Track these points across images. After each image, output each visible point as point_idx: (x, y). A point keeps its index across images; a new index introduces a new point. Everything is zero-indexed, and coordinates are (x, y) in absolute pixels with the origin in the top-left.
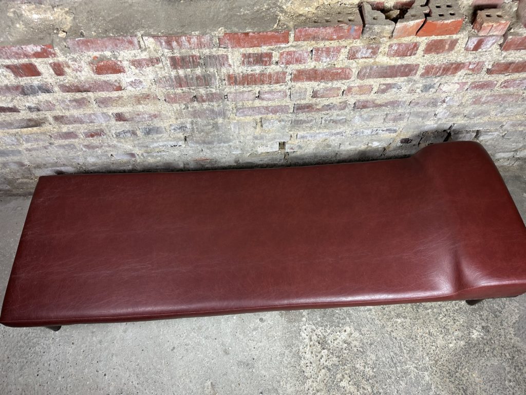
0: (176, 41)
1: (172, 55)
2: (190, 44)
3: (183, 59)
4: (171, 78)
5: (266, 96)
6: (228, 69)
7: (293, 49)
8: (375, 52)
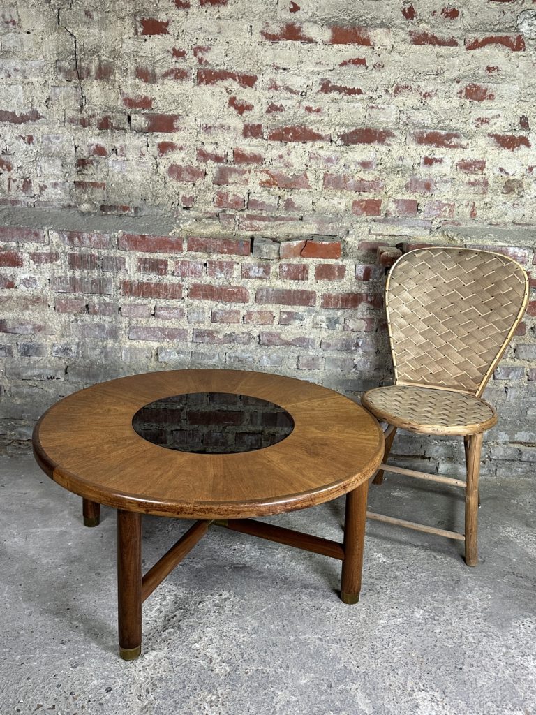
0: (79, 238)
1: (71, 252)
2: (90, 241)
3: (81, 257)
5: (162, 312)
6: (125, 276)
7: (187, 259)
8: (267, 272)
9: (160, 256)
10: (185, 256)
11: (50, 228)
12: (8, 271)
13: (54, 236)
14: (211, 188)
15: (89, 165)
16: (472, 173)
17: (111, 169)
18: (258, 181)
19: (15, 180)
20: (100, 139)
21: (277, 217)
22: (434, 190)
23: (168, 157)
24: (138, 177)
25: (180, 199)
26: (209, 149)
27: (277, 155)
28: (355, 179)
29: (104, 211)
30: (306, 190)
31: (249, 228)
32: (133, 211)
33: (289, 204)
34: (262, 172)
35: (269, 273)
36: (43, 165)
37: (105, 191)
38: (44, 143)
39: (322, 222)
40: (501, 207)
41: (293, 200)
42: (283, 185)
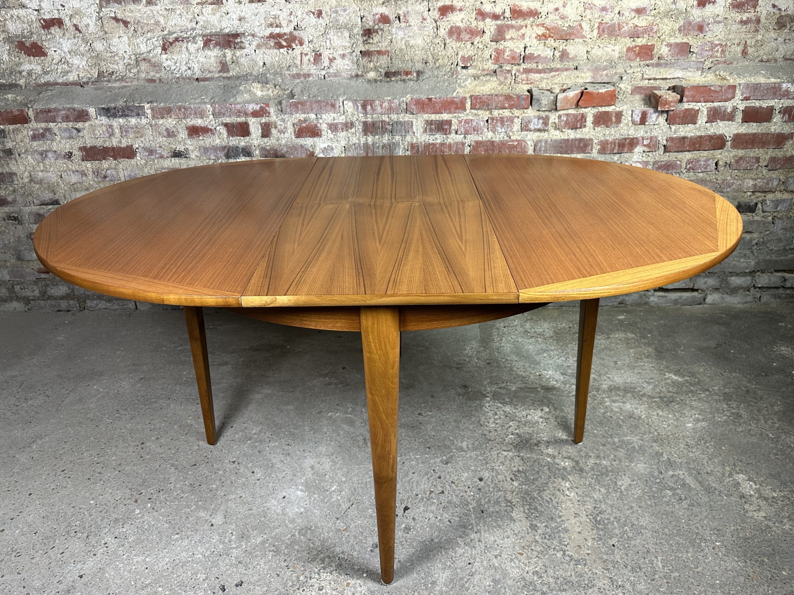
0: (371, 105)
1: (364, 120)
2: (382, 108)
3: (374, 124)
4: (359, 145)
6: (412, 138)
7: (470, 117)
8: (546, 123)
9: (445, 116)
10: (467, 114)
11: (344, 98)
12: (308, 142)
13: (349, 105)
14: (488, 46)
15: (374, 34)
16: (745, 12)
17: (394, 37)
18: (534, 35)
19: (306, 55)
20: (384, 8)
21: (552, 69)
22: (706, 32)
23: (448, 19)
24: (419, 41)
25: (459, 60)
26: (488, 8)
27: (553, 8)
28: (629, 26)
29: (388, 77)
30: (581, 40)
31: (524, 82)
32: (415, 75)
33: (564, 55)
34: (538, 25)
35: (548, 124)
36: (332, 38)
37: (389, 58)
38: (332, 16)
39: (596, 70)
40: (773, 44)
41: (568, 51)
42: (558, 36)
